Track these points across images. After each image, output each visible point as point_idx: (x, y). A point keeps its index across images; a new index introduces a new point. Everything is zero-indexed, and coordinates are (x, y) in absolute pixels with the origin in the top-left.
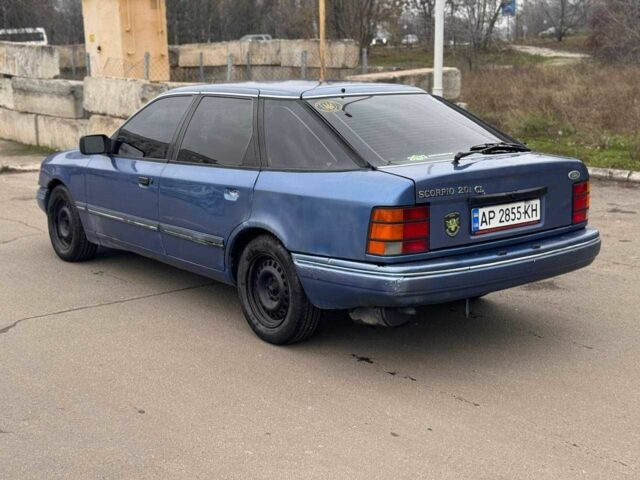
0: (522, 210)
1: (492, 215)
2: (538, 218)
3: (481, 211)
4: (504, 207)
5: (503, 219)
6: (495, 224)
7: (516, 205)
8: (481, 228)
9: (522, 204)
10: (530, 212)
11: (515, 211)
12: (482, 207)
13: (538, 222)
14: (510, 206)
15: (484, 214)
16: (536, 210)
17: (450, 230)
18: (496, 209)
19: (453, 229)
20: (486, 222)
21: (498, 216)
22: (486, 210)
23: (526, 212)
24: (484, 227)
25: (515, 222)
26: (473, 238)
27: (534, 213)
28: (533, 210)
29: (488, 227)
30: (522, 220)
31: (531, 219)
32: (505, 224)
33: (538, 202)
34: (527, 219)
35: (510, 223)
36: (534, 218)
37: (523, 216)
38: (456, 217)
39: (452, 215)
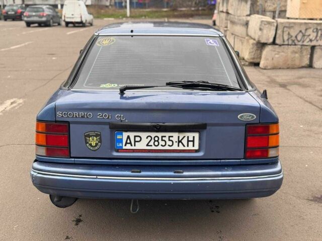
0: (175, 139)
1: (138, 139)
2: (196, 147)
3: (125, 135)
4: (153, 134)
5: (151, 143)
6: (141, 146)
7: (167, 134)
8: (124, 147)
9: (175, 136)
10: (185, 141)
11: (166, 139)
12: (126, 131)
13: (196, 151)
14: (160, 135)
15: (128, 137)
16: (193, 141)
17: (91, 145)
18: (144, 135)
19: (94, 144)
20: (130, 143)
21: (145, 141)
22: (132, 135)
23: (180, 142)
24: (128, 147)
25: (167, 148)
26: (115, 154)
27: (190, 143)
28: (188, 141)
29: (133, 148)
30: (175, 147)
31: (186, 148)
32: (153, 148)
33: (196, 135)
34: (181, 147)
35: (160, 148)
36: (191, 147)
37: (176, 144)
38: (96, 136)
39: (91, 134)
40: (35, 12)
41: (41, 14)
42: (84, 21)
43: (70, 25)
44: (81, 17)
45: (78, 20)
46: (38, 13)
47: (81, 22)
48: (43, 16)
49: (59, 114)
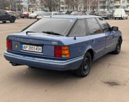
0: (35, 48)
1: (27, 47)
3: (24, 45)
4: (30, 46)
5: (30, 49)
6: (27, 49)
7: (34, 46)
9: (36, 47)
10: (38, 49)
13: (41, 53)
14: (32, 46)
15: (24, 46)
16: (40, 49)
17: (16, 47)
21: (28, 48)
22: (25, 45)
23: (37, 49)
24: (24, 49)
25: (33, 50)
26: (21, 51)
27: (40, 50)
28: (39, 49)
29: (25, 49)
30: (35, 51)
31: (38, 51)
32: (30, 50)
33: (41, 47)
34: (37, 51)
35: (32, 50)
36: (39, 51)
37: (36, 50)
38: (17, 45)
39: (16, 44)
40: (103, 14)
41: (105, 14)
42: (123, 17)
43: (117, 19)
44: (121, 15)
45: (120, 17)
46: (104, 14)
47: (121, 18)
48: (106, 15)
49: (9, 38)
